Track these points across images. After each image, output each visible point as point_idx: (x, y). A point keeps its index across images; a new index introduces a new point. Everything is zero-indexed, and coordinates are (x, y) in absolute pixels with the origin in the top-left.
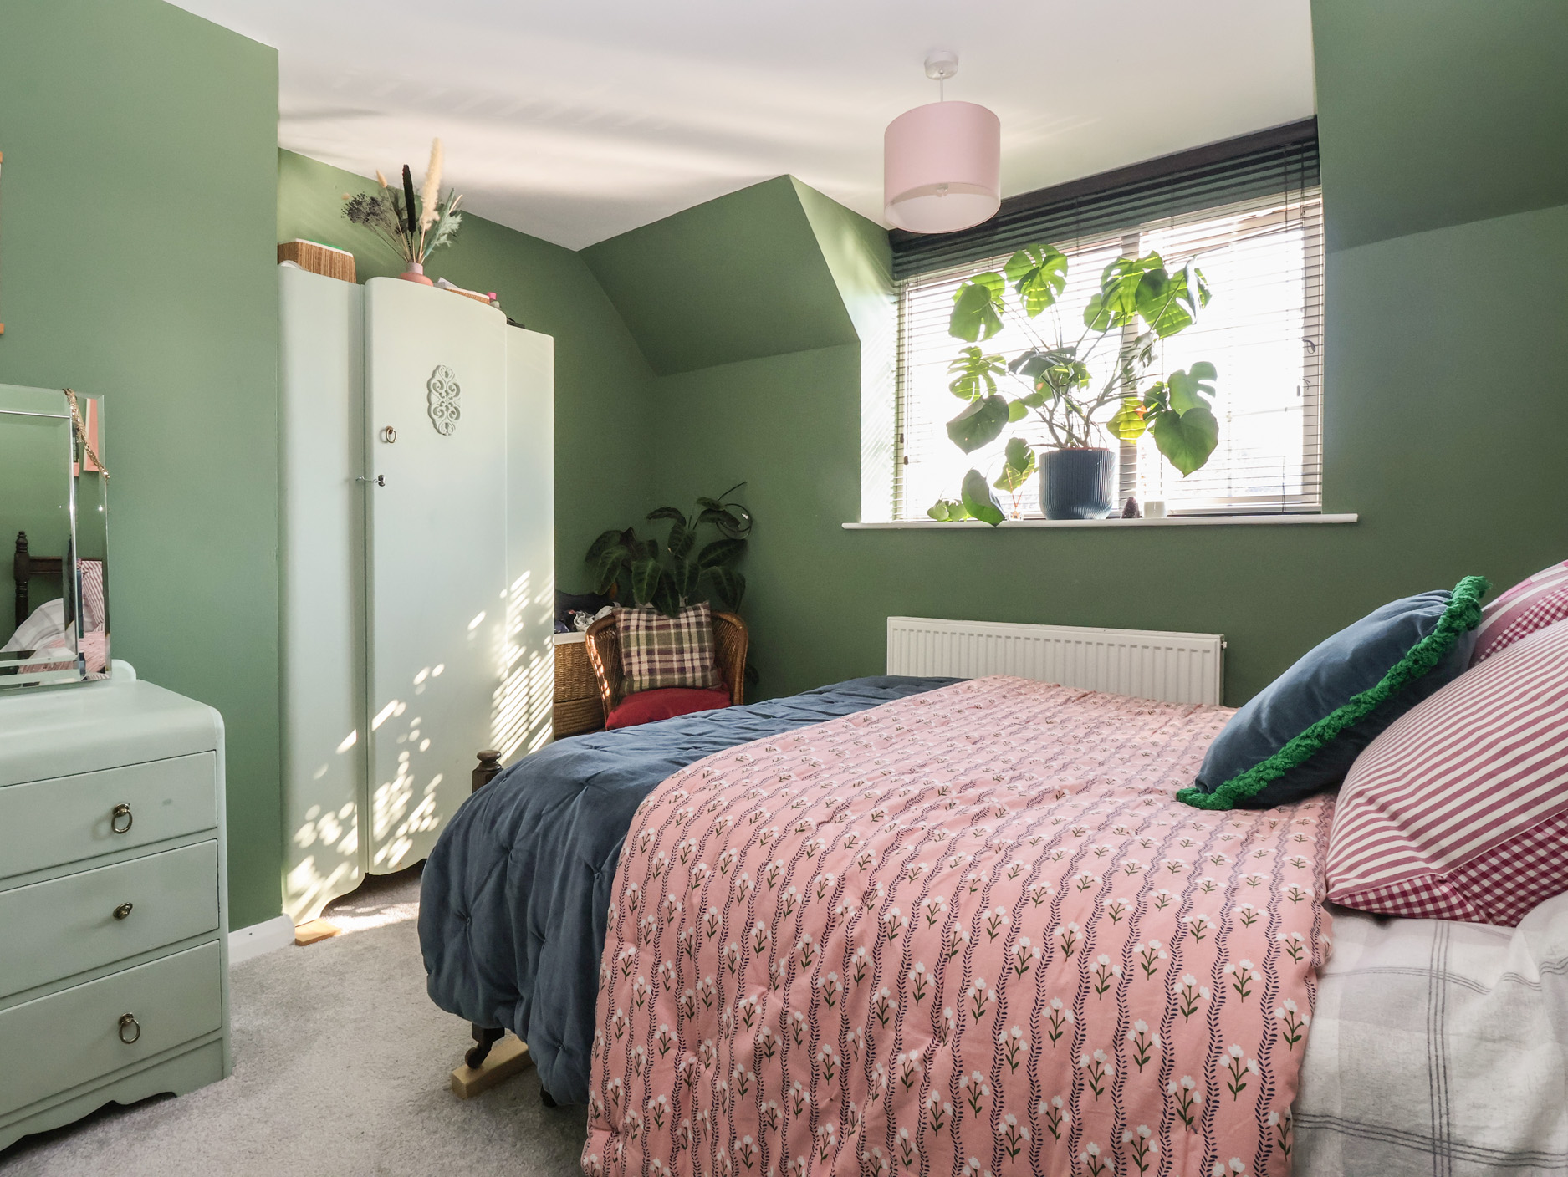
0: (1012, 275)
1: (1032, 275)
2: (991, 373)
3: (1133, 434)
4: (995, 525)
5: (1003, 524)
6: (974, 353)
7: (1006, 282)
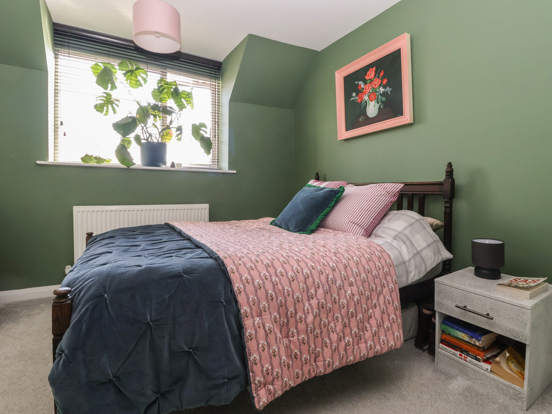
0: (120, 69)
1: (131, 71)
2: (114, 105)
3: (168, 140)
4: (128, 167)
5: (132, 167)
6: (108, 95)
7: (118, 70)
